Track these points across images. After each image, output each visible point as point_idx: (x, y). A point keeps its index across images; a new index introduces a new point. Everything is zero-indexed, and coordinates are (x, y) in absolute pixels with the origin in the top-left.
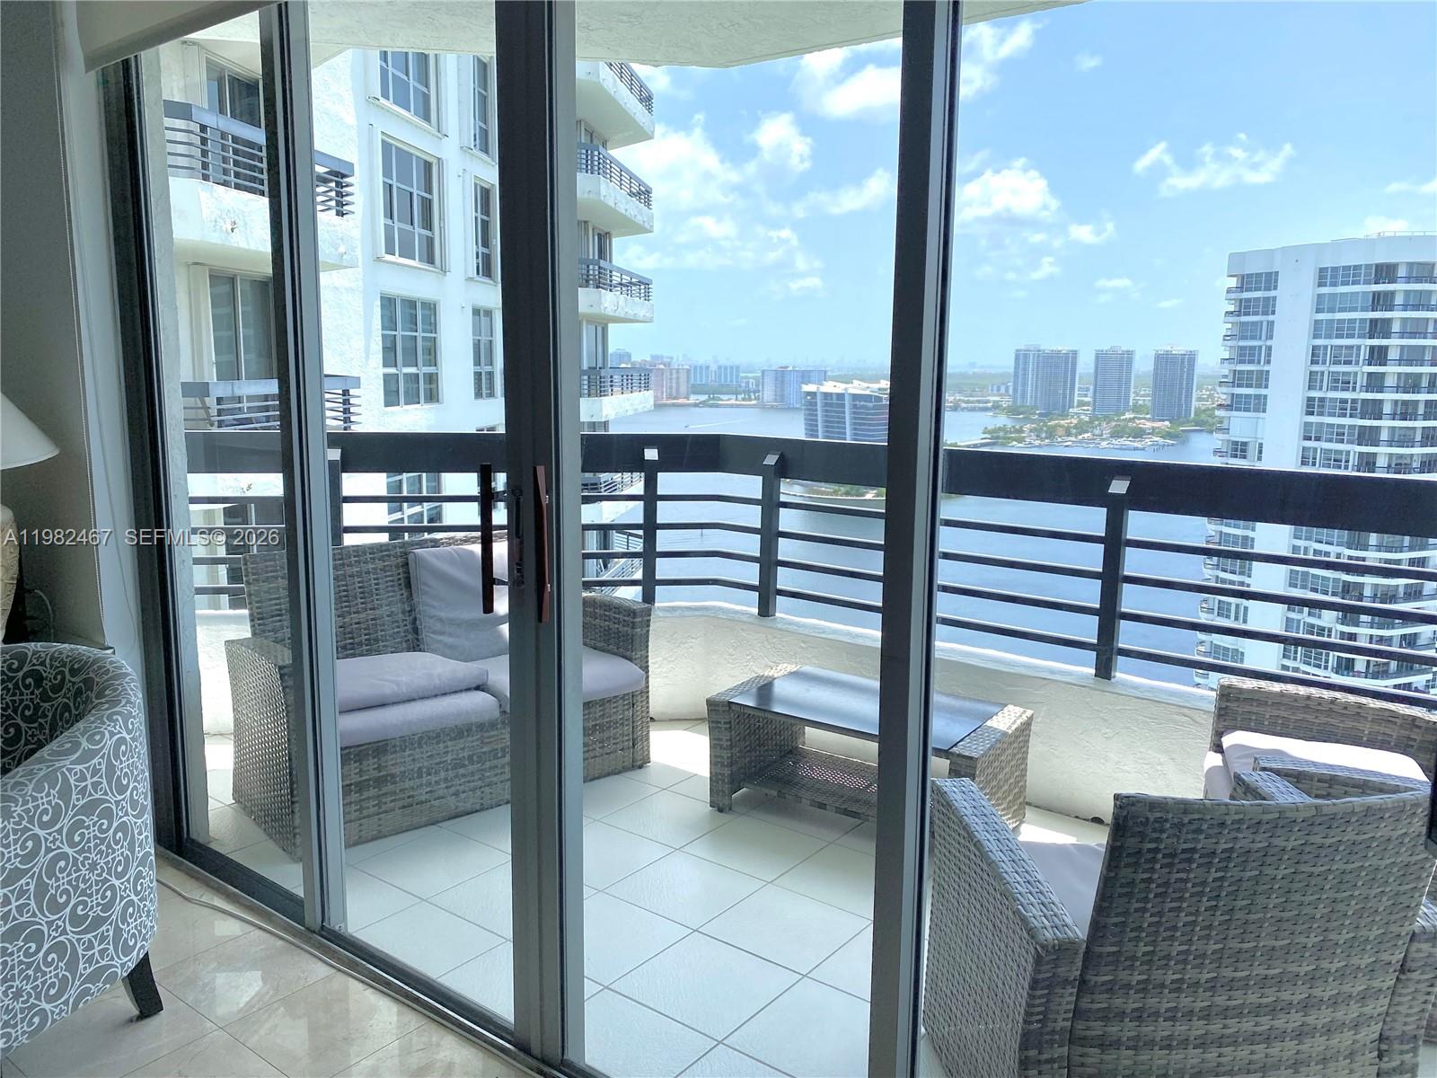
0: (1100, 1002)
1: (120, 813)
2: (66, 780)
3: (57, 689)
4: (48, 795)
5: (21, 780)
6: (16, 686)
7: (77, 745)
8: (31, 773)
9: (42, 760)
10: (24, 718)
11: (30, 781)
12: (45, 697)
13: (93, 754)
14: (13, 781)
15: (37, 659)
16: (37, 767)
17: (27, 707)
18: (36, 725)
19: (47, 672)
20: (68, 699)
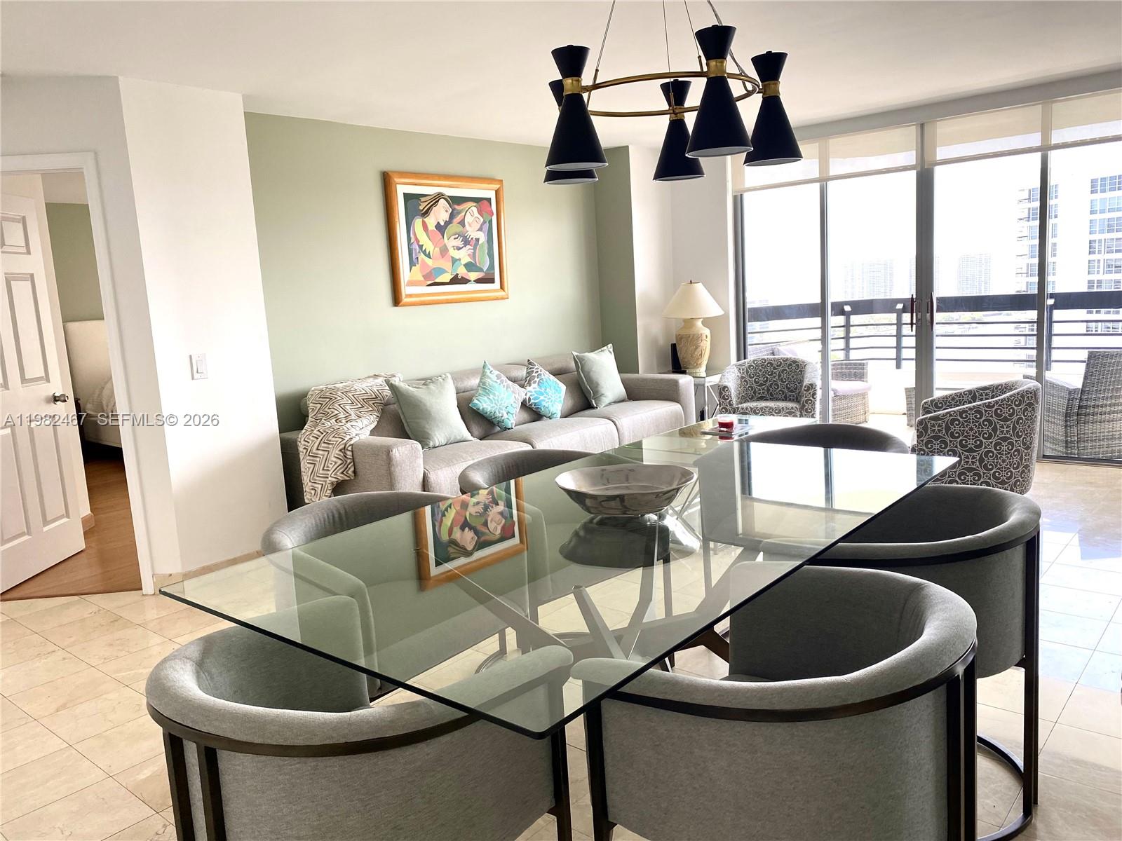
0: (1085, 403)
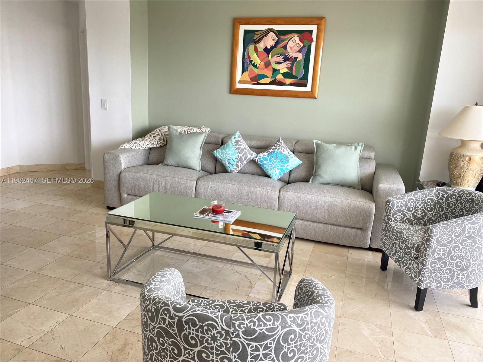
1: (479, 243)
2: (465, 227)
3: (477, 205)
4: (459, 228)
5: (454, 222)
6: (467, 201)
7: (471, 219)
8: (457, 221)
9: (461, 219)
10: (466, 210)
11: (456, 223)
12: (473, 206)
13: (475, 223)
14: (451, 221)
15: (475, 195)
16: (459, 220)
17: (468, 207)
18: (468, 213)
19: (476, 200)
20: (478, 208)
